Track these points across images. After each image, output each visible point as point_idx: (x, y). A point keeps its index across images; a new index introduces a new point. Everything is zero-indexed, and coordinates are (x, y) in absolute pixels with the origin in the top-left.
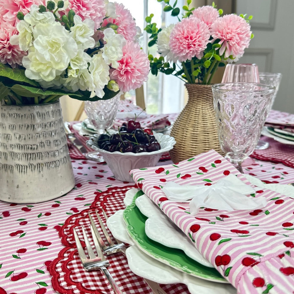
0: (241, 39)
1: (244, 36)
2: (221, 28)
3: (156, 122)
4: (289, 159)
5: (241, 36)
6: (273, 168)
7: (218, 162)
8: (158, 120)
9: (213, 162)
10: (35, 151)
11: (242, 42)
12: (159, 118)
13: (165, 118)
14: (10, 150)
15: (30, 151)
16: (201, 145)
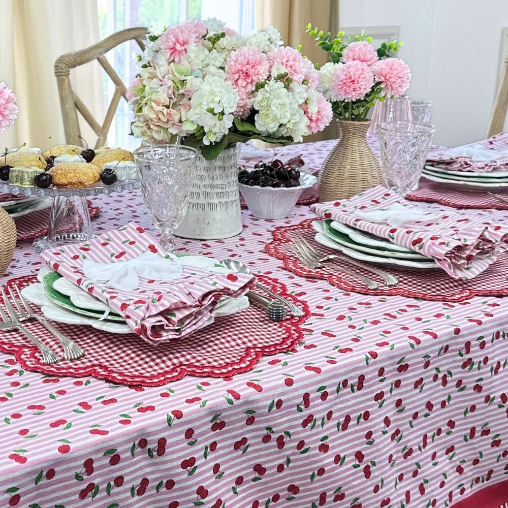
0: (402, 81)
1: (405, 79)
2: (384, 73)
3: (289, 161)
4: (445, 199)
5: (403, 79)
6: (429, 207)
7: (387, 195)
8: (292, 160)
9: (383, 196)
10: (224, 191)
11: (404, 85)
12: (292, 157)
13: (299, 157)
14: (203, 189)
15: (220, 190)
16: (360, 184)
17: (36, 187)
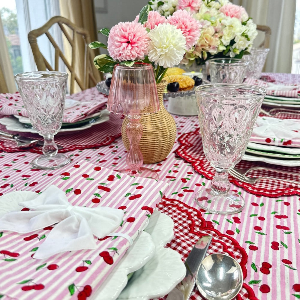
17: (169, 92)
